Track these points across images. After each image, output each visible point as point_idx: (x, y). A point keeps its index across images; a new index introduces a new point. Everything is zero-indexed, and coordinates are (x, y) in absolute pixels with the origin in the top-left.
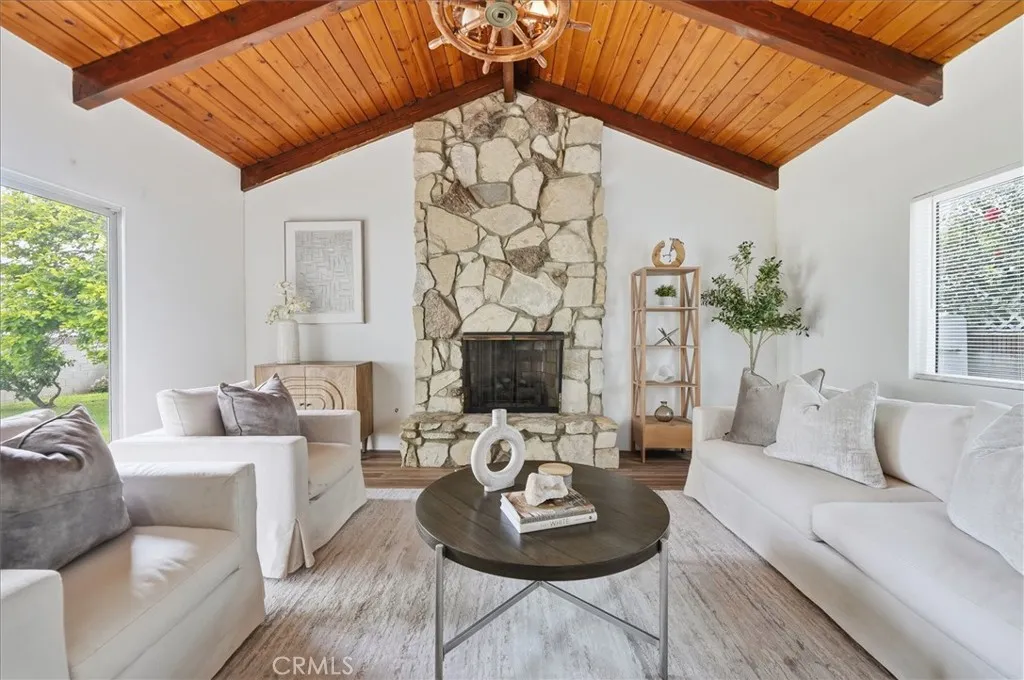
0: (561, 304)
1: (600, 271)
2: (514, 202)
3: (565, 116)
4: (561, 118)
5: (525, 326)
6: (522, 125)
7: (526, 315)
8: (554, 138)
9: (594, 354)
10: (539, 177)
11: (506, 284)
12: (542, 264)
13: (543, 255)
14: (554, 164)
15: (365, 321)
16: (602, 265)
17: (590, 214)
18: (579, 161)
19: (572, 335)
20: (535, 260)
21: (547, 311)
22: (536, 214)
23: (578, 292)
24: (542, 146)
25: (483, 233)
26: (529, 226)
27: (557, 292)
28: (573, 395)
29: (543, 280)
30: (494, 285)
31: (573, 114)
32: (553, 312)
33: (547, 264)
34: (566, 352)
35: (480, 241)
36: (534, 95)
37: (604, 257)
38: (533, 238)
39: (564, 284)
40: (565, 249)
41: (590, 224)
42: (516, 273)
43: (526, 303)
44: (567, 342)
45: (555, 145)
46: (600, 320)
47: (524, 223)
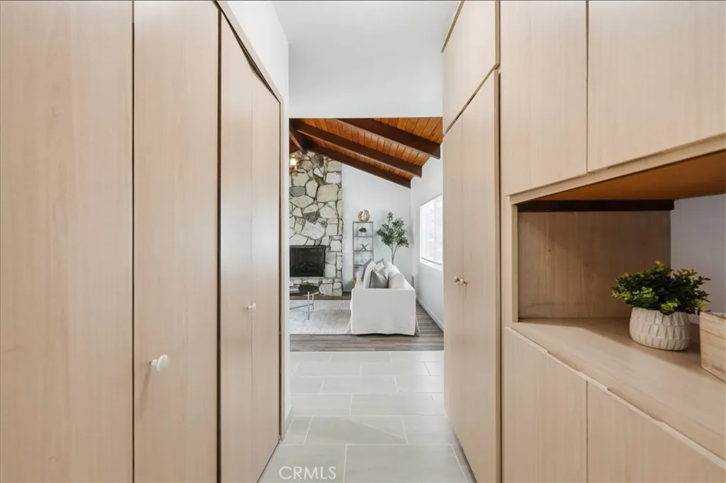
0: (325, 234)
1: (340, 221)
2: (306, 194)
3: (327, 160)
4: (325, 161)
5: (311, 243)
6: (309, 164)
7: (312, 239)
8: (322, 169)
9: (338, 254)
10: (316, 184)
11: (303, 226)
12: (317, 219)
13: (317, 215)
14: (322, 178)
16: (341, 219)
17: (336, 199)
18: (332, 178)
19: (329, 247)
20: (314, 217)
21: (319, 237)
22: (315, 199)
23: (331, 230)
24: (318, 172)
25: (294, 207)
26: (312, 204)
27: (323, 230)
28: (330, 270)
29: (318, 225)
30: (298, 227)
31: (329, 159)
32: (322, 238)
33: (319, 220)
34: (327, 254)
35: (293, 210)
36: (314, 151)
37: (342, 216)
38: (314, 208)
39: (326, 227)
40: (326, 213)
41: (336, 202)
42: (307, 222)
43: (311, 234)
44: (327, 249)
45: (323, 172)
46: (341, 241)
47: (310, 203)
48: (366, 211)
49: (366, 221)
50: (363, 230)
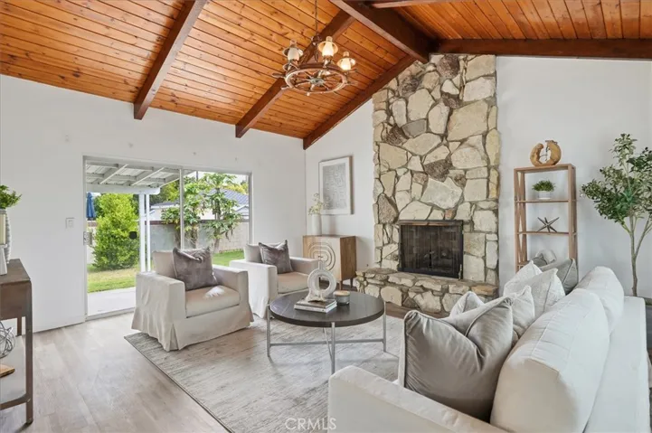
0: (462, 200)
1: (493, 173)
2: (429, 131)
3: (465, 60)
4: (462, 63)
5: (438, 215)
6: (435, 76)
7: (439, 208)
8: (457, 80)
9: (489, 237)
10: (445, 110)
11: (424, 187)
12: (447, 172)
13: (447, 165)
14: (457, 98)
15: (352, 212)
16: (496, 168)
17: (485, 129)
18: (477, 90)
19: (471, 222)
20: (442, 169)
21: (452, 205)
22: (444, 136)
23: (476, 190)
24: (449, 88)
25: (410, 155)
26: (439, 145)
27: (458, 191)
28: (473, 267)
29: (449, 183)
30: (417, 188)
31: (470, 57)
32: (457, 206)
33: (452, 172)
34: (466, 236)
35: (408, 160)
36: (442, 53)
37: (496, 161)
38: (441, 154)
39: (463, 185)
40: (464, 159)
41: (484, 136)
42: (430, 180)
43: (436, 200)
44: (467, 228)
45: (458, 83)
46: (496, 212)
47: (435, 144)
48: (553, 145)
49: (554, 165)
50: (548, 186)
